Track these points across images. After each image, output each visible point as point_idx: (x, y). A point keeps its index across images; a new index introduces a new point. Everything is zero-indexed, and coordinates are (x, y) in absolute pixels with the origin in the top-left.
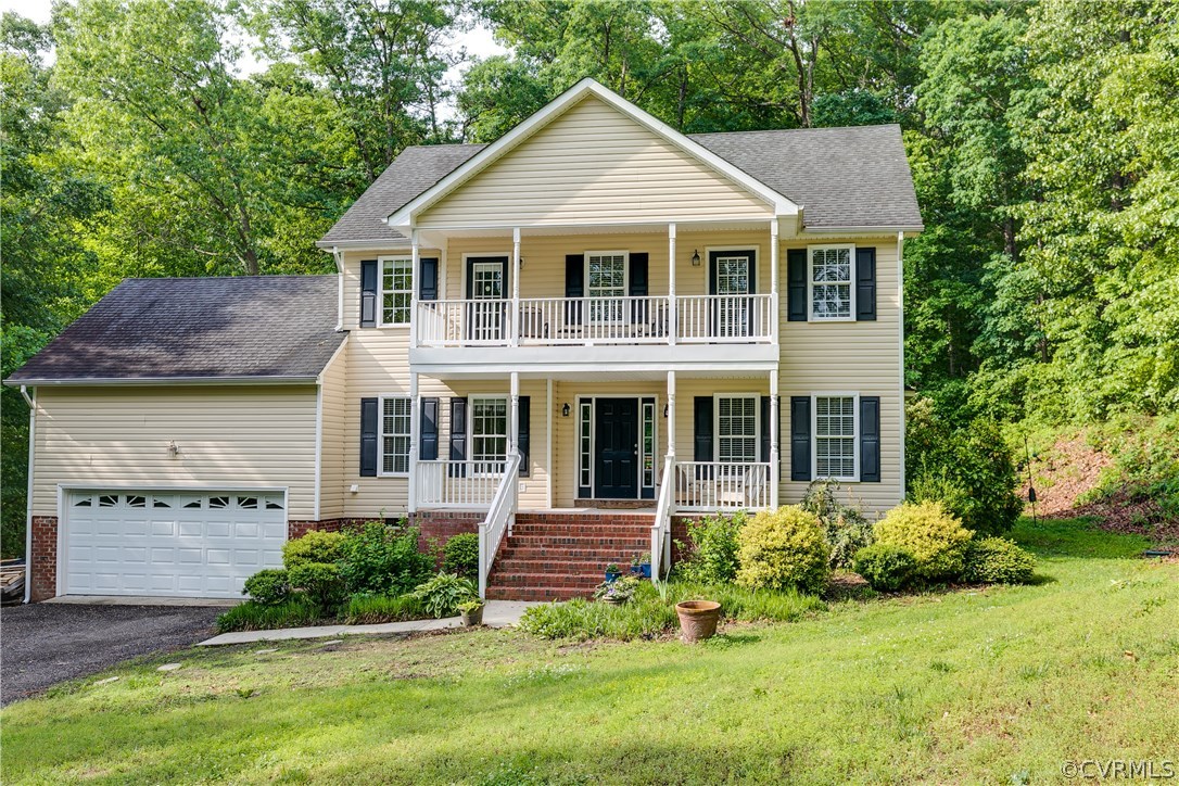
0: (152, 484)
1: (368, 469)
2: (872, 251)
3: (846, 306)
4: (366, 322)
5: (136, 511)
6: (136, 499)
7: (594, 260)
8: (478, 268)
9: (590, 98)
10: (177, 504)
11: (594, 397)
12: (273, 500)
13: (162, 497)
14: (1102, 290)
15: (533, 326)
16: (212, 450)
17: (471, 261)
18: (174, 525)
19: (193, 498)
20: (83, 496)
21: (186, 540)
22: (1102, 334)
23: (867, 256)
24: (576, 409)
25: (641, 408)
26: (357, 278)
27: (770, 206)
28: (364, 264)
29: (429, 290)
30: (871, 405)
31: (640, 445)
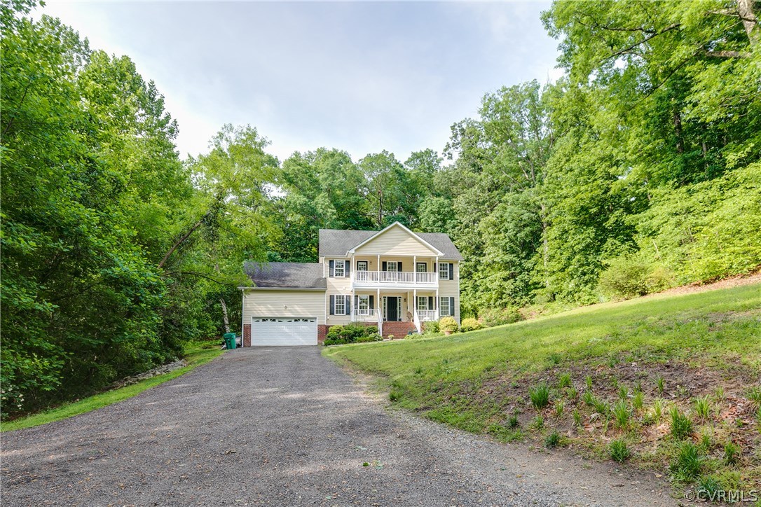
0: (279, 316)
1: (332, 313)
2: (452, 264)
3: (446, 277)
4: (331, 276)
5: (273, 323)
6: (273, 320)
7: (389, 263)
8: (359, 263)
9: (396, 225)
10: (285, 321)
11: (387, 296)
12: (312, 320)
13: (281, 319)
14: (475, 277)
15: (375, 278)
16: (296, 307)
17: (358, 262)
18: (284, 327)
19: (289, 319)
20: (257, 319)
21: (287, 330)
22: (475, 288)
23: (451, 265)
24: (383, 299)
25: (398, 299)
26: (328, 265)
27: (437, 253)
28: (330, 261)
29: (348, 270)
30: (452, 299)
31: (398, 308)
